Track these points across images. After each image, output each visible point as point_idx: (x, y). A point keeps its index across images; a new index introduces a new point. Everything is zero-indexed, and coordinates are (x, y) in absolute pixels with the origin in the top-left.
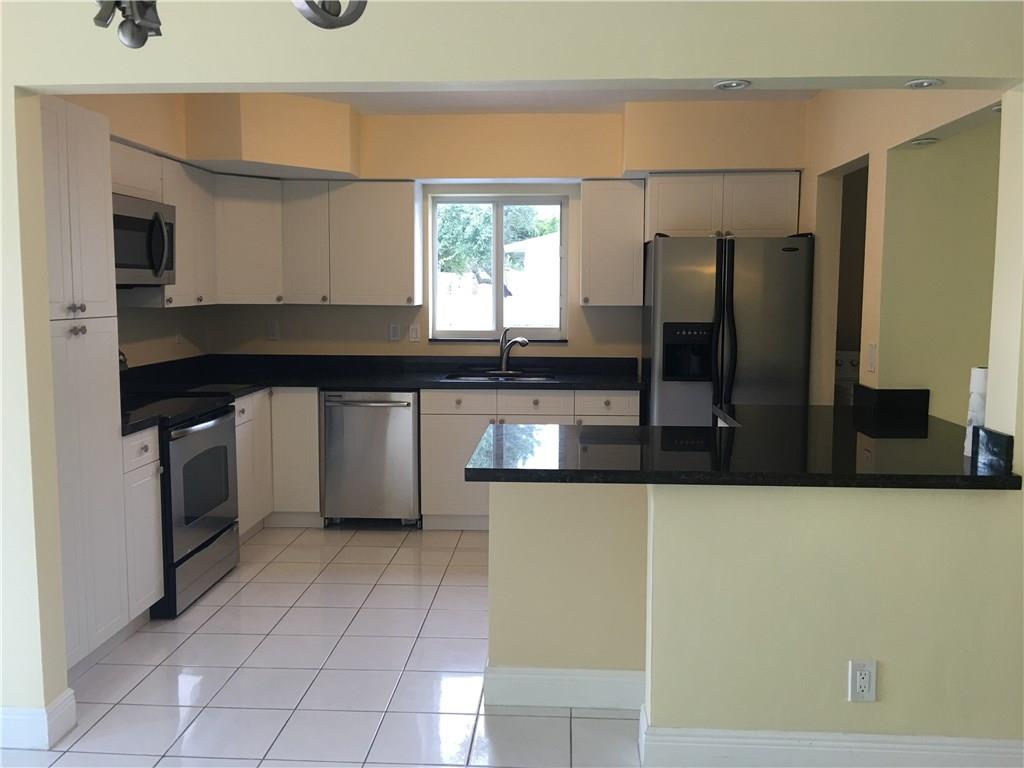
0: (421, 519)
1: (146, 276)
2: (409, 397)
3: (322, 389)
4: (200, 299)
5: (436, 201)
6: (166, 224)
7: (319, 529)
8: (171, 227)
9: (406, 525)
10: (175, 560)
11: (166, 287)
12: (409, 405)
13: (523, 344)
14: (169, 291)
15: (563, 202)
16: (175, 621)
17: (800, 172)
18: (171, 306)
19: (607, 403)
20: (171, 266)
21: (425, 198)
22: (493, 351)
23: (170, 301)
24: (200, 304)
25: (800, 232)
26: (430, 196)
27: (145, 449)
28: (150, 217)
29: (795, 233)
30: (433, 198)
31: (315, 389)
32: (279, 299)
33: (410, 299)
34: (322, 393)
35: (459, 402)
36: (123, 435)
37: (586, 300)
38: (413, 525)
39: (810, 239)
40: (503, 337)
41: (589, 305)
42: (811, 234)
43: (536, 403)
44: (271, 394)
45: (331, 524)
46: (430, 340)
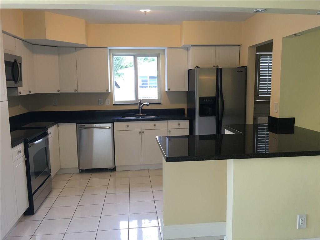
0: (115, 168)
1: (12, 84)
2: (110, 125)
3: (77, 124)
4: (30, 92)
5: (113, 55)
6: (19, 63)
7: (78, 173)
8: (20, 64)
9: (109, 170)
10: (33, 193)
11: (19, 88)
12: (110, 128)
13: (147, 105)
14: (20, 89)
15: (158, 56)
16: (33, 215)
17: (240, 46)
18: (21, 95)
19: (179, 124)
20: (21, 80)
21: (110, 54)
22: (136, 107)
23: (20, 93)
24: (31, 93)
25: (240, 66)
26: (112, 53)
27: (20, 152)
28: (13, 61)
29: (239, 67)
30: (112, 54)
31: (75, 123)
32: (59, 91)
33: (108, 90)
34: (77, 125)
35: (128, 126)
36: (12, 147)
37: (169, 89)
38: (111, 170)
39: (245, 68)
40: (139, 103)
41: (170, 91)
42: (246, 66)
43: (155, 125)
44: (58, 126)
45: (82, 171)
46: (113, 104)
